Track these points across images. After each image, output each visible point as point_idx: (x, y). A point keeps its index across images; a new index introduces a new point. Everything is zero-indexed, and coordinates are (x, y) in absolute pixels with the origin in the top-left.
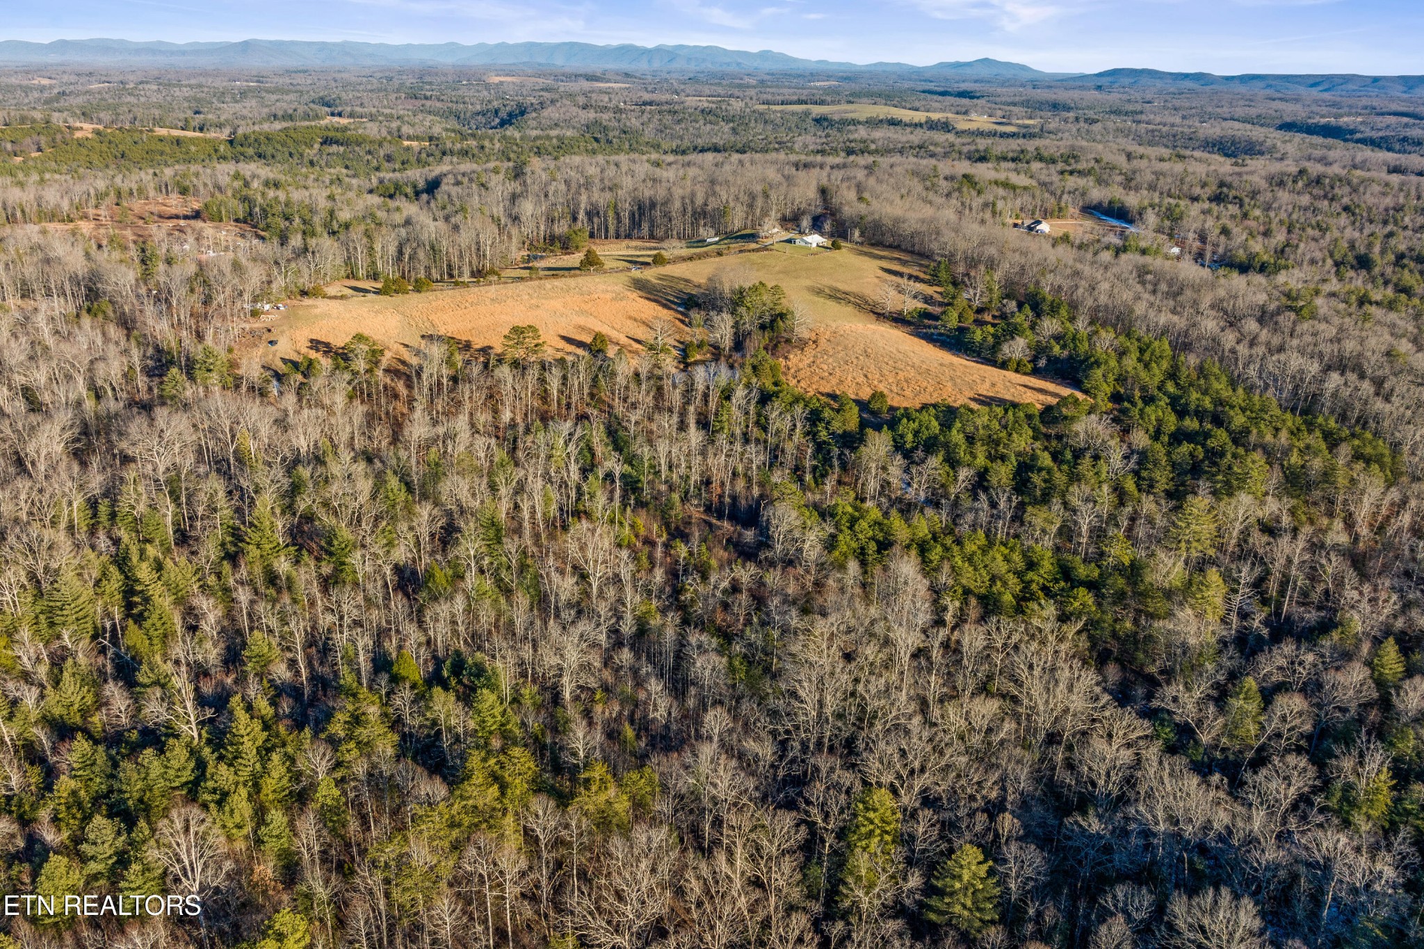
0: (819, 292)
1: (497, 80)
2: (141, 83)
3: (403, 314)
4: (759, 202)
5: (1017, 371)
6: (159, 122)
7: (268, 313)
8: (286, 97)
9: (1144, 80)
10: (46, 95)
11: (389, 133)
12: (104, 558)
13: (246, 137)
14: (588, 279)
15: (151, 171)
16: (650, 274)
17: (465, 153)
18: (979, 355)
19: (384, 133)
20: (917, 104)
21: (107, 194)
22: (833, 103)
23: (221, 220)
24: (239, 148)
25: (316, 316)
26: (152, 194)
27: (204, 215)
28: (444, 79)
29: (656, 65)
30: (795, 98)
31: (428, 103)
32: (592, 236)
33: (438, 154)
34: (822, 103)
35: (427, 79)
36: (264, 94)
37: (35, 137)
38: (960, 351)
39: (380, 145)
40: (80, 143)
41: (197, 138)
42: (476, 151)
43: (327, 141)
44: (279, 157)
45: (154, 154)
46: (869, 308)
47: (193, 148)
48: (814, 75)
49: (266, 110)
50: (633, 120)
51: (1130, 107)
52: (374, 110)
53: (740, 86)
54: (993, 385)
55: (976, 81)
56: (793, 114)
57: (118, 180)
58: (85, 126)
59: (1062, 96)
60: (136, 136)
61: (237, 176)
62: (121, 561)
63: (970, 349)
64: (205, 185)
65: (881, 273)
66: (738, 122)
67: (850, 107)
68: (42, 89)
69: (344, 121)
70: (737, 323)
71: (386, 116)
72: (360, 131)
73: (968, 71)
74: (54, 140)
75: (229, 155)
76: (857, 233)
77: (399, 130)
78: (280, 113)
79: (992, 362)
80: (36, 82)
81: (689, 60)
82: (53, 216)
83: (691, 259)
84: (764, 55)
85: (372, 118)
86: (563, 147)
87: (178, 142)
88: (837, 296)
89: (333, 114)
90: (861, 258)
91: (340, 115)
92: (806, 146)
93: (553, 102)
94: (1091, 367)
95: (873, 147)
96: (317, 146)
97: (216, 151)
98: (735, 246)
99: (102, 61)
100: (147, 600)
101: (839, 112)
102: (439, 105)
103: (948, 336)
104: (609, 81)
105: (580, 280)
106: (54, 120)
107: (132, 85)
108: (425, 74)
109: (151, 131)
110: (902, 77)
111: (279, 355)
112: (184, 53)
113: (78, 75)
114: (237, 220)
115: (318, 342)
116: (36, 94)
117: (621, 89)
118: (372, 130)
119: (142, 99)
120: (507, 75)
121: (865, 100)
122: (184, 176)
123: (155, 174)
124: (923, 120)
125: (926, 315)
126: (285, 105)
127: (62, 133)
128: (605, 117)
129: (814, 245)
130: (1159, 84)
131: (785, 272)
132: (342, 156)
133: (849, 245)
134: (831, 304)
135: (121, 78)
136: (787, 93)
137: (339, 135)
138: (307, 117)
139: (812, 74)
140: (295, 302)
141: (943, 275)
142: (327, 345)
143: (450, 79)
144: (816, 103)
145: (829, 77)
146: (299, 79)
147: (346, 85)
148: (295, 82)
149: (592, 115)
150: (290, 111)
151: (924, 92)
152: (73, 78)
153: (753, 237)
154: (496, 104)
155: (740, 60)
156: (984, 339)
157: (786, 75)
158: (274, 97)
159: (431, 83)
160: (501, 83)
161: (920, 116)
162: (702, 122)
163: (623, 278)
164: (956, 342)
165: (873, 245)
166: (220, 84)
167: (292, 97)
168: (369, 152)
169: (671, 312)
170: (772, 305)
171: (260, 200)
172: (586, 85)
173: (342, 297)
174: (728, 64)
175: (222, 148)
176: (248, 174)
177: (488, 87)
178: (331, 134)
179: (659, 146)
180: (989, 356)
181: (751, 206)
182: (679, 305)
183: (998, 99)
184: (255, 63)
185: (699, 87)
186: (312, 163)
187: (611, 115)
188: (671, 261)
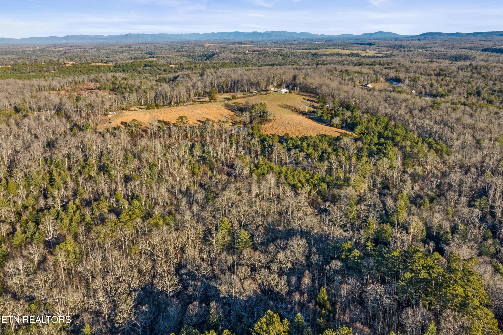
0: (281, 106)
1: (208, 45)
2: (91, 48)
3: (152, 115)
5: (336, 127)
6: (93, 61)
7: (111, 114)
8: (137, 52)
9: (437, 36)
10: (60, 53)
11: (167, 63)
12: (46, 171)
13: (119, 65)
14: (211, 104)
15: (87, 76)
16: (230, 102)
17: (190, 69)
18: (325, 123)
19: (165, 63)
20: (349, 48)
21: (72, 83)
22: (320, 49)
23: (105, 90)
24: (117, 68)
25: (125, 115)
26: (86, 82)
27: (100, 88)
28: (191, 45)
29: (265, 38)
30: (307, 47)
31: (183, 53)
32: (219, 92)
33: (181, 69)
34: (316, 49)
35: (185, 45)
36: (130, 51)
37: (53, 66)
38: (320, 122)
39: (163, 66)
40: (67, 68)
41: (104, 66)
42: (193, 68)
43: (146, 66)
44: (129, 71)
45: (90, 71)
46: (296, 110)
47: (103, 69)
48: (318, 40)
49: (129, 56)
50: (249, 57)
51: (427, 46)
52: (164, 56)
53: (290, 44)
54: (325, 131)
55: (375, 39)
56: (305, 53)
57: (76, 79)
58: (70, 62)
59: (404, 43)
60: (85, 65)
61: (114, 77)
62: (51, 173)
63: (323, 121)
64: (103, 79)
65: (303, 100)
66: (284, 56)
67: (326, 50)
68: (59, 51)
69: (154, 59)
70: (251, 115)
71: (168, 57)
72: (157, 62)
73: (374, 36)
74: (59, 67)
75: (113, 70)
76: (298, 88)
77: (170, 62)
78: (133, 57)
79: (329, 125)
80: (57, 49)
81: (276, 36)
82: (54, 89)
83: (244, 97)
84: (302, 33)
85: (164, 58)
86: (223, 66)
87: (98, 67)
88: (286, 107)
89: (151, 57)
90: (298, 95)
91: (153, 57)
92: (304, 63)
93: (224, 51)
94: (357, 125)
95: (326, 62)
96: (142, 67)
97: (110, 69)
98: (261, 93)
99: (80, 42)
100: (54, 180)
101: (321, 52)
102: (186, 53)
103: (318, 118)
104: (246, 44)
105: (208, 104)
106: (60, 61)
107: (87, 50)
108: (184, 44)
109: (90, 63)
110: (349, 39)
111: (111, 126)
112: (107, 39)
113: (71, 47)
114: (110, 90)
115: (124, 122)
116: (57, 53)
117: (249, 47)
118: (162, 62)
119: (90, 54)
120: (212, 43)
121: (332, 47)
122: (97, 77)
123: (88, 77)
124: (350, 53)
126: (135, 55)
127: (62, 65)
128: (240, 56)
129: (284, 92)
130: (442, 37)
131: (272, 100)
132: (150, 70)
133: (295, 92)
134: (284, 109)
135: (85, 47)
136: (306, 46)
137: (150, 63)
138: (142, 58)
139: (317, 39)
140: (120, 112)
141: (321, 100)
142: (126, 123)
143: (193, 45)
144: (314, 49)
145: (323, 40)
146: (143, 46)
147: (158, 48)
148: (141, 47)
149: (236, 55)
150: (137, 57)
151: (355, 44)
152: (69, 48)
153: (265, 91)
154: (205, 53)
155: (293, 36)
156: (328, 118)
157: (308, 40)
158: (134, 52)
159: (186, 46)
160: (209, 46)
161: (348, 52)
162: (272, 56)
163: (222, 103)
164: (319, 120)
165: (303, 92)
166: (116, 48)
167: (139, 52)
168: (159, 69)
169: (234, 113)
170: (263, 110)
171: (118, 83)
172: (238, 45)
173: (135, 110)
174: (289, 37)
175: (112, 68)
176: (117, 76)
177: (204, 47)
178: (147, 63)
179: (256, 65)
180: (328, 123)
181: (268, 81)
182: (237, 111)
183: (380, 45)
184: (129, 41)
185: (276, 45)
186: (139, 73)
187: (242, 55)
188: (237, 98)
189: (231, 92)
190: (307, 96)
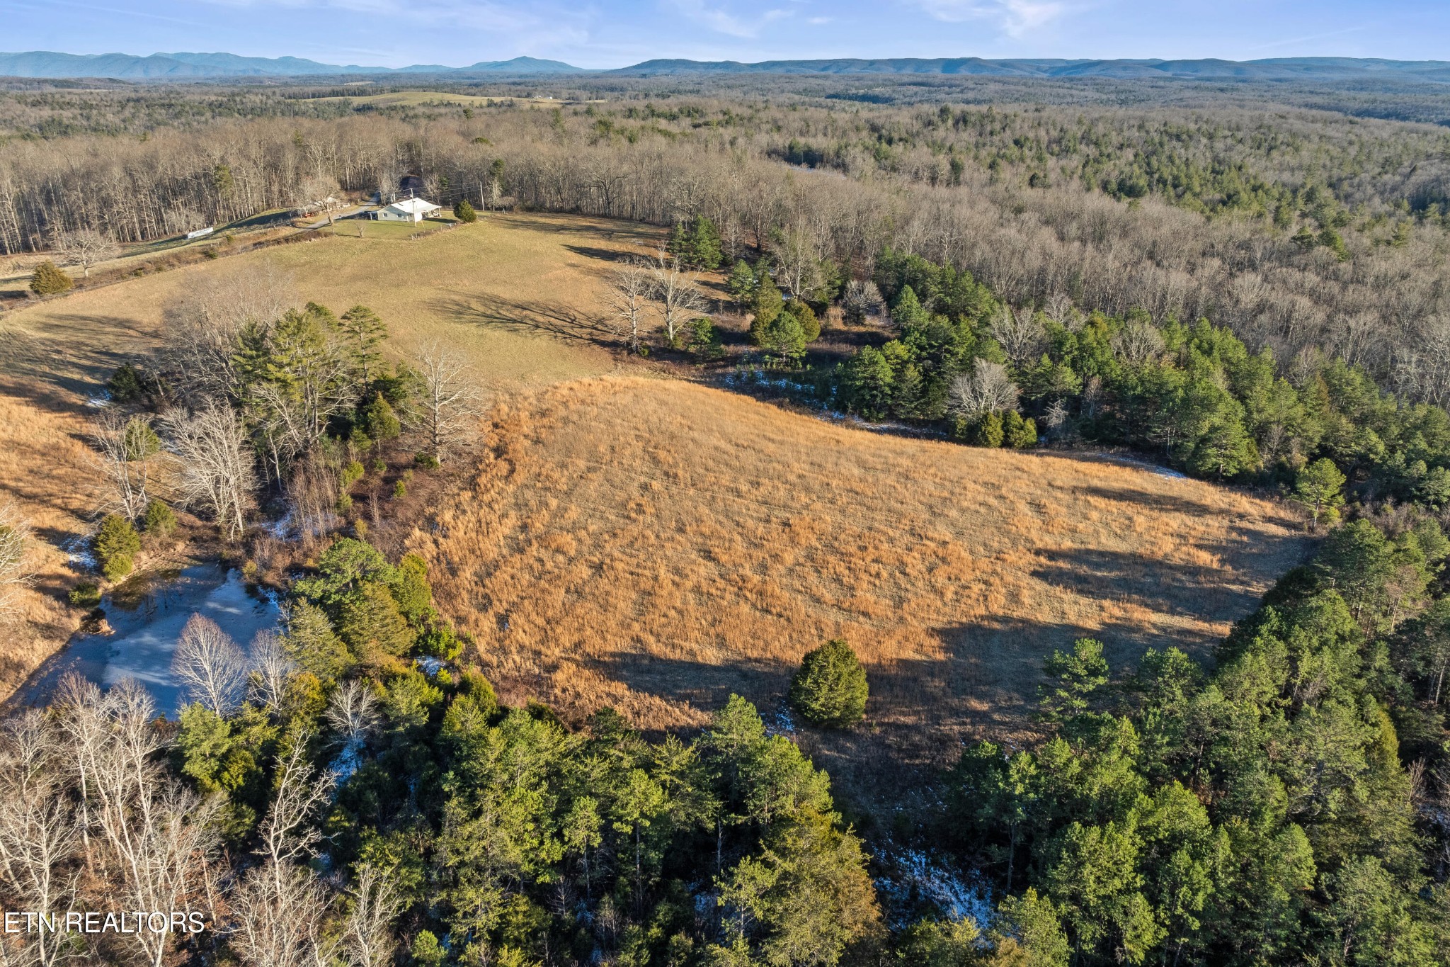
0: (460, 312)
4: (290, 160)
5: (1008, 445)
18: (891, 416)
22: (375, 95)
30: (329, 89)
34: (364, 95)
46: (585, 332)
50: (110, 117)
53: (258, 86)
55: (520, 77)
56: (329, 104)
65: (575, 259)
67: (396, 96)
70: (255, 431)
73: (509, 70)
76: (496, 190)
79: (942, 429)
81: (195, 68)
83: (137, 272)
84: (286, 61)
88: (504, 315)
90: (519, 232)
98: (245, 236)
103: (797, 378)
110: (442, 76)
125: (721, 335)
129: (418, 218)
131: (370, 276)
133: (484, 213)
134: (497, 335)
139: (343, 76)
141: (707, 248)
144: (357, 95)
145: (363, 78)
149: (46, 113)
153: (285, 217)
156: (899, 372)
157: (314, 78)
164: (820, 389)
165: (530, 210)
169: (67, 420)
170: (353, 363)
180: (918, 414)
181: (274, 167)
182: (95, 391)
187: (77, 111)
188: (80, 284)
189: (27, 248)
190: (580, 229)
